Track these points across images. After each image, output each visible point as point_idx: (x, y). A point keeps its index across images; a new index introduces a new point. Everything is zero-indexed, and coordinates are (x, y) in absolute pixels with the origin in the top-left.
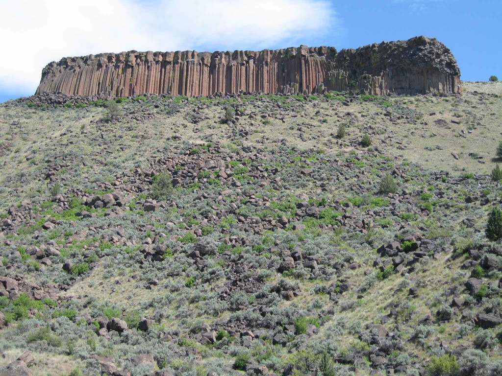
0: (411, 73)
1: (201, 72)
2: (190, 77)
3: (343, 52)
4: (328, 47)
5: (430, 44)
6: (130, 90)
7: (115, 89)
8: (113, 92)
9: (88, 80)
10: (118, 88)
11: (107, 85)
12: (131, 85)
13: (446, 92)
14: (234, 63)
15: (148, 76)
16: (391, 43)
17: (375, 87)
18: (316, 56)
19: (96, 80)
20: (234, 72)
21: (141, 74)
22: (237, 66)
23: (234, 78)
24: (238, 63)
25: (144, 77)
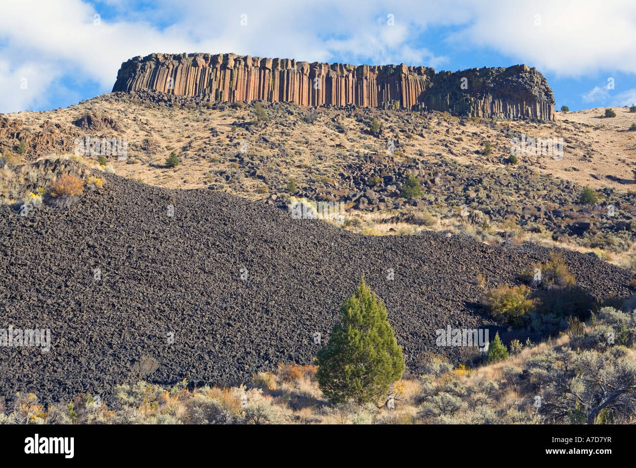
0: (511, 99)
1: (301, 81)
2: (291, 87)
3: (442, 73)
4: (427, 68)
5: (530, 72)
6: (230, 94)
7: (214, 91)
8: (213, 95)
9: (184, 79)
10: (217, 90)
11: (205, 87)
12: (231, 89)
13: (543, 119)
14: (333, 75)
15: (248, 81)
16: (492, 68)
17: (477, 109)
18: (416, 75)
19: (192, 80)
20: (334, 84)
21: (241, 79)
22: (337, 79)
23: (334, 90)
24: (337, 76)
25: (244, 82)
